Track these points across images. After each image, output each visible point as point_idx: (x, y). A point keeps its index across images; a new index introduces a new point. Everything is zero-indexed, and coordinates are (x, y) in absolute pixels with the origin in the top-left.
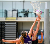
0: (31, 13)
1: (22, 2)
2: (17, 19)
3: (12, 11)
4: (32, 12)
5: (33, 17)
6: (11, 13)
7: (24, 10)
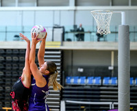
0: (90, 32)
1: (73, 12)
2: (62, 45)
3: (52, 29)
4: (91, 30)
5: (93, 41)
6: (51, 32)
7: (75, 26)
